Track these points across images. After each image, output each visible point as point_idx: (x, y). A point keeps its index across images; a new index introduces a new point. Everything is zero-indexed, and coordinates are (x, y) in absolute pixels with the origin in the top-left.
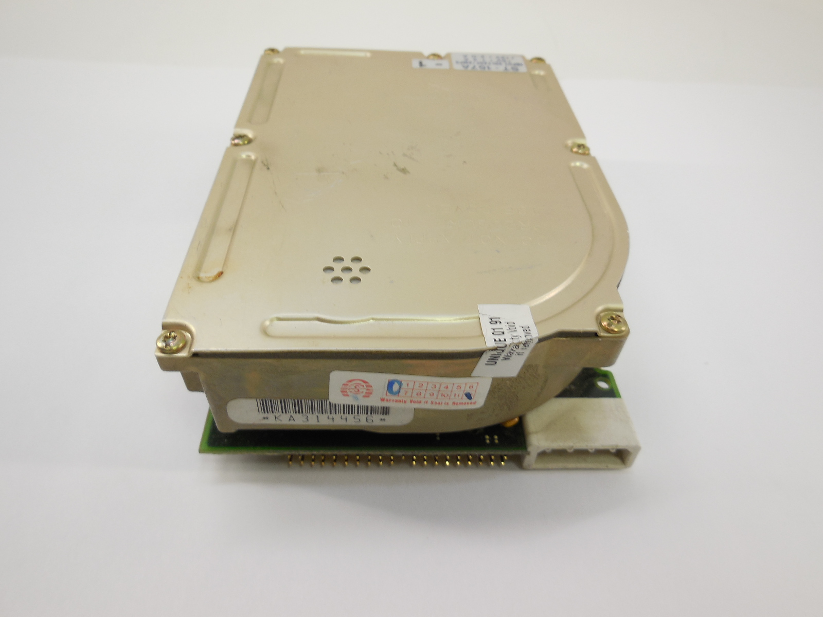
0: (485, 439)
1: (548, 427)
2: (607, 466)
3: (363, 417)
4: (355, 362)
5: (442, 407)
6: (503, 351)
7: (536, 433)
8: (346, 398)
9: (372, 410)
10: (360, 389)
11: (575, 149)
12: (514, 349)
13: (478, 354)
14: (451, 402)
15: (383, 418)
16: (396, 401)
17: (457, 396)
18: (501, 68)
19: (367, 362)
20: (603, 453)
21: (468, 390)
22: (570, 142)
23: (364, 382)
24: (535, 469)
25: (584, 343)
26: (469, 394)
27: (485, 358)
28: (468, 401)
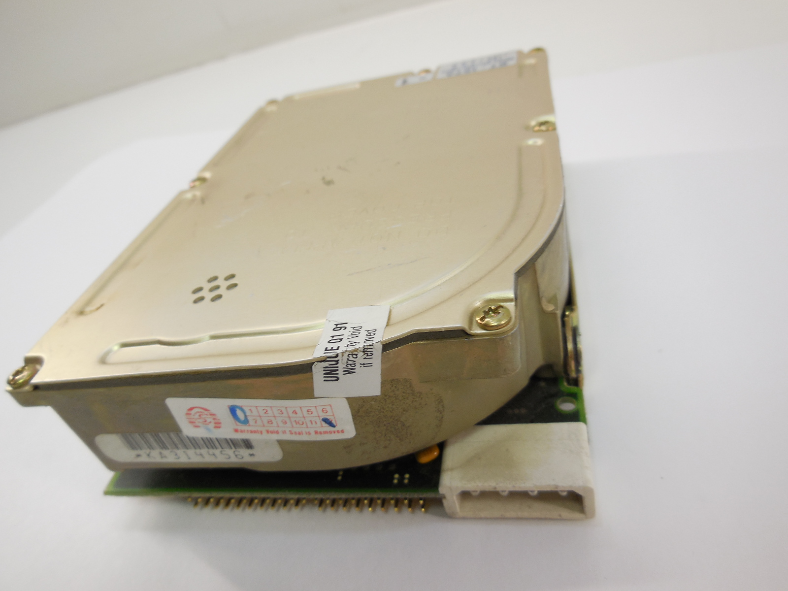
0: (393, 478)
1: (469, 463)
2: (560, 516)
3: (230, 452)
4: (181, 386)
5: (305, 438)
6: (337, 362)
7: (452, 469)
8: (197, 430)
9: (233, 444)
10: (207, 419)
11: (537, 128)
12: (351, 358)
13: (305, 368)
14: (312, 431)
15: (251, 453)
16: (252, 432)
17: (314, 423)
18: (488, 67)
19: (193, 385)
20: (549, 497)
21: (323, 415)
22: (533, 123)
23: (206, 410)
24: (464, 518)
25: (453, 345)
26: (328, 419)
27: (318, 371)
28: (332, 429)
